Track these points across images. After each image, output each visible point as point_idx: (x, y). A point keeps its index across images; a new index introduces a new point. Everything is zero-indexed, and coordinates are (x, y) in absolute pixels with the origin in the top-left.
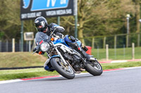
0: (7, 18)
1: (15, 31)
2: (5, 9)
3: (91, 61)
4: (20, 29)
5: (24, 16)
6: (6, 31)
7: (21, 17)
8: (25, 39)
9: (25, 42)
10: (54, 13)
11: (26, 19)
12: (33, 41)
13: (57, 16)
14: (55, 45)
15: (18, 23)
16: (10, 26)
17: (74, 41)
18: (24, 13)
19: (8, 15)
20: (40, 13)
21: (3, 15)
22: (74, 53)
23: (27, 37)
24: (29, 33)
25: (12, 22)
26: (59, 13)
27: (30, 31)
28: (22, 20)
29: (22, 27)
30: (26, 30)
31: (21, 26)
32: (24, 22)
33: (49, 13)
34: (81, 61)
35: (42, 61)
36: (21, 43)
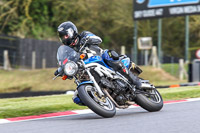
0: (113, 17)
1: (125, 36)
2: (110, 4)
3: (145, 89)
4: (133, 32)
5: (138, 14)
6: (113, 36)
7: (133, 15)
8: (140, 47)
9: (139, 51)
10: (180, 11)
11: (142, 19)
12: (150, 50)
13: (184, 15)
14: (86, 66)
15: (129, 24)
16: (118, 28)
17: (117, 59)
18: (138, 10)
19: (115, 13)
20: (161, 10)
21: (109, 13)
22: (116, 77)
23: (143, 44)
24: (145, 39)
25: (120, 22)
26: (187, 10)
27: (147, 36)
28: (135, 19)
29: (136, 31)
30: (140, 35)
31: (133, 28)
32: (138, 22)
33: (173, 11)
34: (128, 90)
35: (163, 78)
36: (134, 53)
